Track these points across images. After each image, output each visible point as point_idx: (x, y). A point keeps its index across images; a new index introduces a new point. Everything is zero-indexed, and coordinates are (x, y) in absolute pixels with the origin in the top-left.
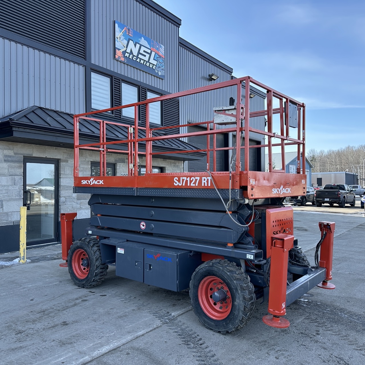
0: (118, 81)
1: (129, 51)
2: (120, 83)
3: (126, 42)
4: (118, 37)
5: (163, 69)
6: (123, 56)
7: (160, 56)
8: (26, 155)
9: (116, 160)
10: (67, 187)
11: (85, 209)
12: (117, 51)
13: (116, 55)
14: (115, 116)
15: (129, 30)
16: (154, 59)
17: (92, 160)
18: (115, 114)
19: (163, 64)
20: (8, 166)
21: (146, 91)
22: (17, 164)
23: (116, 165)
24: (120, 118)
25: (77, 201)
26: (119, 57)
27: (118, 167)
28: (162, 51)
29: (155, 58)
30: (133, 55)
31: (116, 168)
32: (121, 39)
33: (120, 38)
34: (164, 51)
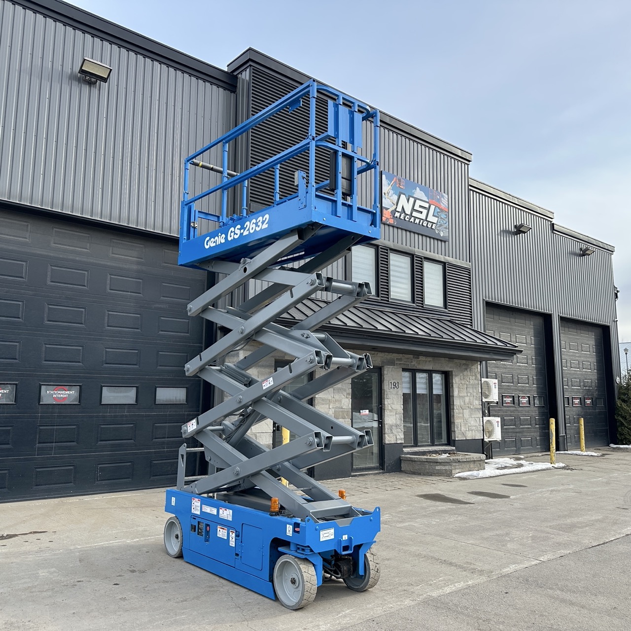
0: (386, 251)
1: (399, 209)
2: (387, 253)
3: (395, 197)
4: (386, 192)
5: (446, 228)
6: (392, 217)
7: (442, 210)
8: (277, 358)
9: (383, 362)
12: (384, 211)
13: (383, 218)
14: (382, 300)
15: (400, 180)
16: (433, 216)
18: (382, 297)
19: (447, 220)
20: (258, 372)
21: (422, 261)
22: (268, 370)
23: (382, 368)
24: (388, 301)
26: (387, 219)
27: (385, 372)
28: (444, 203)
29: (436, 214)
30: (405, 214)
31: (382, 373)
32: (390, 194)
33: (388, 193)
34: (447, 202)
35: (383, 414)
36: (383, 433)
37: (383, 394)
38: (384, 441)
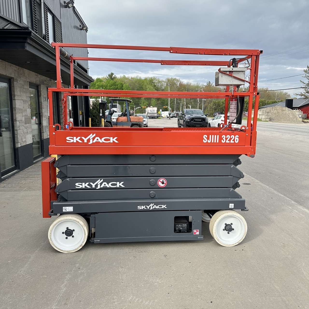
9: (40, 82)
10: (19, 110)
11: (29, 133)
17: (29, 81)
23: (39, 86)
25: (25, 125)
27: (41, 89)
31: (39, 90)
35: (41, 120)
36: (42, 132)
37: (40, 105)
38: (42, 138)
